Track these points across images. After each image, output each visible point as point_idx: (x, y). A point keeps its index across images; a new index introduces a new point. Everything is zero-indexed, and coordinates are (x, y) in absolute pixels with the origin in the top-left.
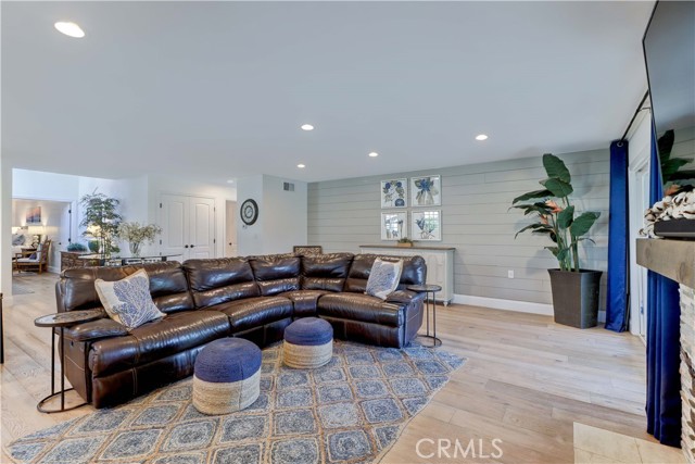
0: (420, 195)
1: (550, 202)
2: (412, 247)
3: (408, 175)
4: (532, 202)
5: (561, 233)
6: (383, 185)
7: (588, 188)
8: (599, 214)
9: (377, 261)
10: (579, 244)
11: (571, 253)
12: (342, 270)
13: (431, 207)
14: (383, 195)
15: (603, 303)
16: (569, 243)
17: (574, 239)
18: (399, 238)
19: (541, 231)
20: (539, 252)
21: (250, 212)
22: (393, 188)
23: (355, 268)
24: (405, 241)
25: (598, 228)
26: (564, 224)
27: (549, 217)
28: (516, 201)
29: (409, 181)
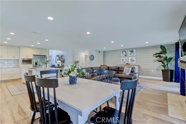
0: (130, 54)
1: (162, 55)
2: (129, 65)
3: (128, 49)
4: (157, 55)
5: (164, 62)
6: (122, 51)
7: (170, 52)
8: (173, 58)
9: (125, 67)
10: (168, 64)
11: (166, 66)
12: (117, 70)
13: (133, 56)
14: (122, 54)
15: (174, 77)
16: (166, 64)
17: (167, 63)
18: (126, 63)
19: (160, 61)
20: (159, 66)
21: (92, 58)
22: (124, 52)
23: (120, 69)
24: (127, 64)
25: (173, 61)
26: (165, 60)
27: (162, 58)
28: (154, 55)
29: (128, 50)
